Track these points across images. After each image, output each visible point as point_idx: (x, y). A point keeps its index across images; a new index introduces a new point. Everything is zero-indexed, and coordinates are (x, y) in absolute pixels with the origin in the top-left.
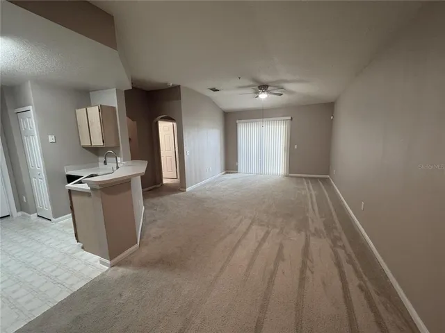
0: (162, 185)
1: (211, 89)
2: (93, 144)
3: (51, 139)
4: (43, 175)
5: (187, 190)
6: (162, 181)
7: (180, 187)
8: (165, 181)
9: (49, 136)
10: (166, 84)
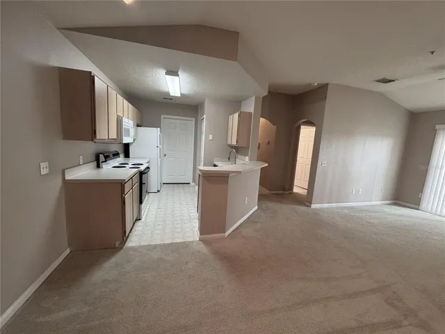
0: (292, 193)
1: (378, 81)
2: (232, 143)
5: (313, 206)
6: (291, 188)
7: (306, 200)
8: (296, 190)
9: (210, 135)
10: (310, 84)
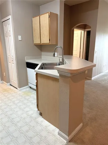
2: (42, 42)
3: (20, 38)
4: (15, 62)
9: (19, 36)
